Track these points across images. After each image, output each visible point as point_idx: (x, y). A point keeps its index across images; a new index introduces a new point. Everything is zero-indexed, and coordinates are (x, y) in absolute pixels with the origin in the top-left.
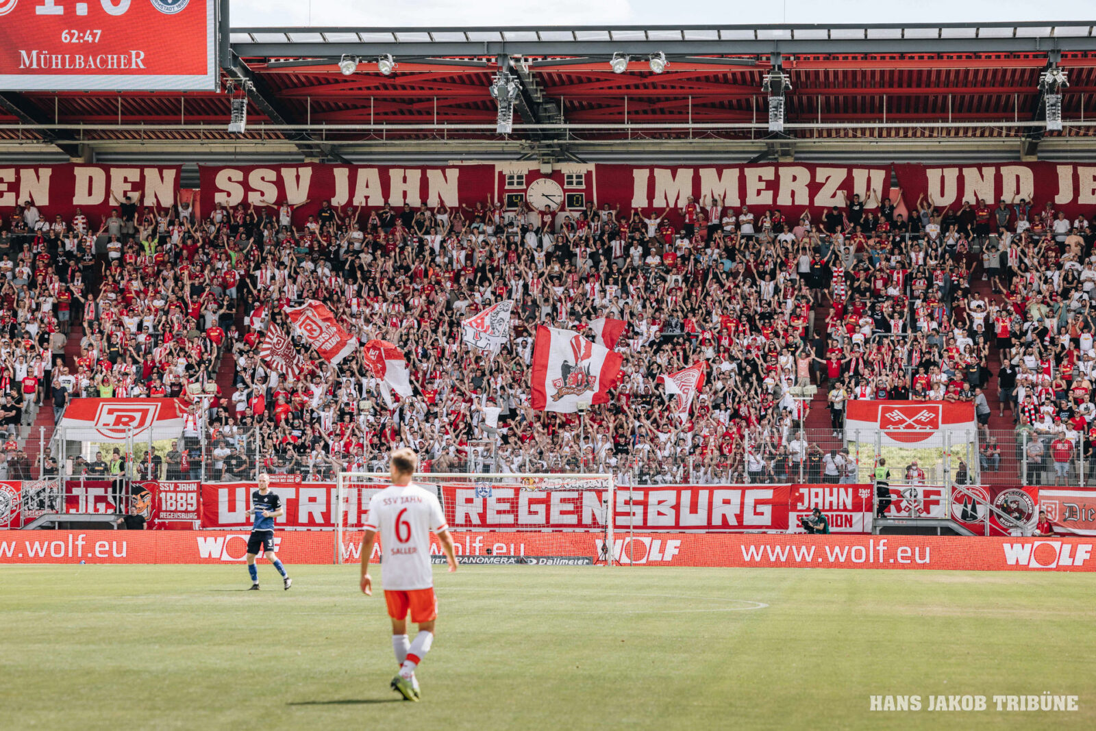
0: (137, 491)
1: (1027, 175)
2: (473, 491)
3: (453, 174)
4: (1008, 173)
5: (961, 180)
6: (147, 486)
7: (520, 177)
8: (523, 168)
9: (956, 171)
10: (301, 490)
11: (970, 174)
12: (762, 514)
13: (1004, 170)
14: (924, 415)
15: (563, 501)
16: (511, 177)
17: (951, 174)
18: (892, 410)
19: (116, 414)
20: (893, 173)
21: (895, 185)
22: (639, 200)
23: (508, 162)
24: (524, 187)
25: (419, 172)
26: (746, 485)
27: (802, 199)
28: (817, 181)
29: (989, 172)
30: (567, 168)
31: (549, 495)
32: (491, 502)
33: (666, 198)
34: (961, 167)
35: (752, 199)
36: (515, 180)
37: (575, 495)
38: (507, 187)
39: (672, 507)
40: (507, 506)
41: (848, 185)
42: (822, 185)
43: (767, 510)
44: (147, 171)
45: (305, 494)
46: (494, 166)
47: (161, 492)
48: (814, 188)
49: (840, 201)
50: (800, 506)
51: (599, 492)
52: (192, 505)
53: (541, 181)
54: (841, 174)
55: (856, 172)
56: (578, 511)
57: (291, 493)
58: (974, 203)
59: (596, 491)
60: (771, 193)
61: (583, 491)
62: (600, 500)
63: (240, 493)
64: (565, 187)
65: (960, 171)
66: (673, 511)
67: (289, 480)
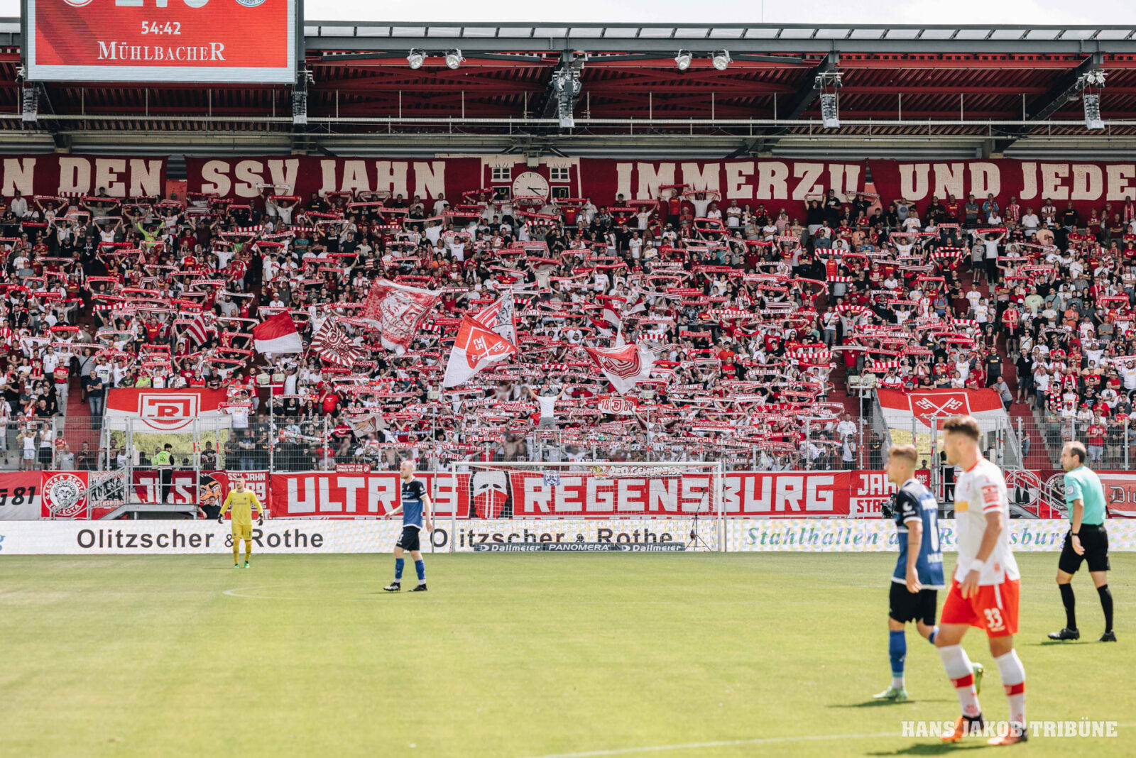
0: (205, 481)
1: (994, 171)
2: (541, 479)
3: (440, 167)
4: (977, 169)
5: (932, 176)
6: (215, 476)
7: (506, 170)
8: (509, 161)
9: (926, 167)
10: (371, 479)
11: (941, 169)
12: (824, 499)
13: (972, 166)
14: (952, 403)
15: (630, 488)
16: (498, 171)
17: (923, 170)
18: (920, 398)
19: (157, 405)
20: (868, 169)
21: (869, 180)
23: (494, 156)
24: (510, 180)
25: (406, 164)
26: (808, 471)
27: (781, 194)
28: (795, 175)
29: (959, 168)
30: (552, 162)
31: (616, 482)
32: (559, 489)
33: (649, 191)
34: (931, 163)
35: (733, 194)
36: (501, 173)
37: (642, 482)
38: (493, 180)
39: (737, 494)
40: (575, 494)
41: (824, 179)
42: (800, 180)
43: (829, 495)
44: (133, 163)
45: (374, 483)
46: (480, 159)
47: (230, 481)
48: (792, 182)
49: (817, 195)
50: (860, 492)
51: (665, 480)
52: (261, 495)
53: (527, 174)
54: (818, 170)
55: (832, 167)
56: (645, 498)
57: (360, 483)
58: (945, 198)
59: (662, 478)
60: (751, 187)
61: (649, 478)
62: (667, 487)
63: (309, 482)
64: (551, 180)
65: (932, 167)
66: (738, 498)
67: (358, 470)
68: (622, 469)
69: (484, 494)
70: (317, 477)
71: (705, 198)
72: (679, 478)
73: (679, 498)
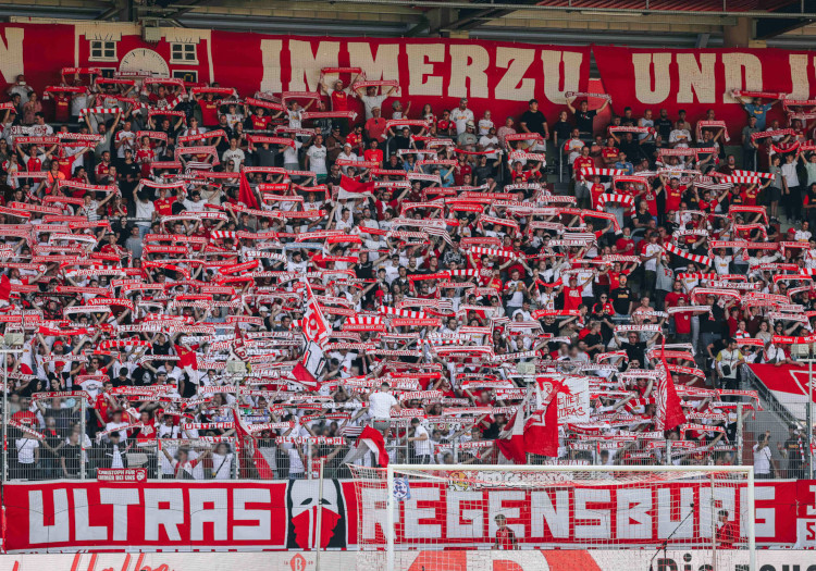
1: (754, 65)
2: (384, 491)
3: (16, 36)
4: (732, 61)
5: (674, 70)
7: (109, 44)
8: (115, 31)
9: (668, 56)
10: (146, 491)
11: (686, 61)
12: (764, 521)
13: (727, 58)
15: (506, 504)
16: (97, 45)
17: (662, 61)
21: (594, 74)
22: (270, 83)
23: (93, 22)
24: (115, 59)
27: (480, 90)
28: (498, 65)
29: (709, 60)
30: (172, 35)
31: (485, 496)
32: (410, 506)
33: (305, 81)
34: (675, 53)
35: (416, 88)
36: (103, 49)
37: (521, 496)
38: (91, 59)
39: (648, 513)
40: (430, 513)
41: (535, 71)
42: (503, 71)
43: (770, 515)
45: (153, 497)
46: (73, 27)
48: (495, 74)
49: (527, 93)
50: (810, 511)
51: (552, 492)
53: (138, 51)
54: (525, 58)
55: (546, 55)
56: (525, 519)
57: (132, 496)
58: (691, 101)
59: (547, 490)
60: (440, 79)
61: (530, 490)
62: (554, 502)
63: (60, 496)
64: (172, 61)
65: (674, 59)
66: (649, 518)
67: (129, 478)
68: (494, 476)
69: (307, 512)
70: (70, 488)
71: (379, 93)
72: (570, 489)
73: (571, 520)
